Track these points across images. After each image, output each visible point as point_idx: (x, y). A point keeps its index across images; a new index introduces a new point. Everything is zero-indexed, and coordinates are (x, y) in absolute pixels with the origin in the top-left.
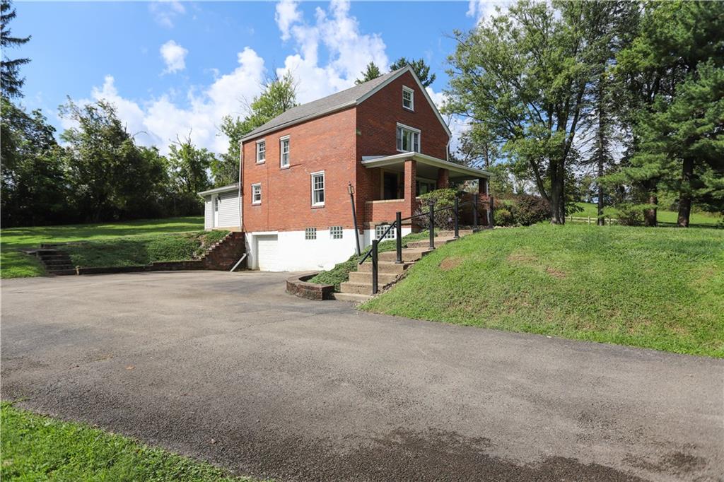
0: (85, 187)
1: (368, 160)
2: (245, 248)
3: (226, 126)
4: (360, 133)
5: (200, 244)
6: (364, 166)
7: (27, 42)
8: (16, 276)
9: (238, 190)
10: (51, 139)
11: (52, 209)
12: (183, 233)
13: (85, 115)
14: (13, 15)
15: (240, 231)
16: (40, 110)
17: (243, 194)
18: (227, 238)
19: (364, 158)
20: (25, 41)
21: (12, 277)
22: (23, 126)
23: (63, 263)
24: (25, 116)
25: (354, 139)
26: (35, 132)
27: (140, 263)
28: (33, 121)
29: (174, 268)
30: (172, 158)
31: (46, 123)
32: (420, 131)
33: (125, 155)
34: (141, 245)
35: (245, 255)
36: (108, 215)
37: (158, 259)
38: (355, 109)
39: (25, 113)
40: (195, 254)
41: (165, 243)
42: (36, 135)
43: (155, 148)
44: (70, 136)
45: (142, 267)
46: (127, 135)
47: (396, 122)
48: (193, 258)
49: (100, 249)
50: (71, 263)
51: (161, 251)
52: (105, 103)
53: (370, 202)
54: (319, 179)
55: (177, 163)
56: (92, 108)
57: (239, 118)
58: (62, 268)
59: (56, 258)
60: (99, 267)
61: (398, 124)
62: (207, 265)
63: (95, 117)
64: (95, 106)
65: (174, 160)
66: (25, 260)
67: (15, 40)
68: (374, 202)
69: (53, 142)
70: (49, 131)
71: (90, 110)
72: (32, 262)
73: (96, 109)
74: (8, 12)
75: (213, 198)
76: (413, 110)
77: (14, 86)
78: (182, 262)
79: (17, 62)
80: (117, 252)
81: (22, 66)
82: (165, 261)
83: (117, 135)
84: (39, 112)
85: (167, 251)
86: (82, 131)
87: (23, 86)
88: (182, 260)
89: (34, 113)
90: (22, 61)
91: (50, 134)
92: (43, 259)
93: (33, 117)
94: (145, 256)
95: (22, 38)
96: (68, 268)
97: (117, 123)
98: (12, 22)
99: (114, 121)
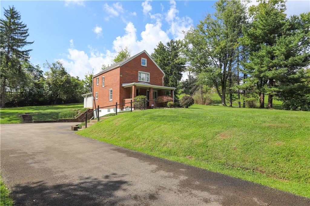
0: (51, 92)
1: (124, 85)
2: (93, 115)
3: (103, 68)
4: (121, 76)
5: (78, 113)
6: (123, 87)
7: (33, 43)
8: (13, 123)
9: (91, 94)
10: (42, 75)
11: (39, 100)
12: (74, 109)
13: (52, 66)
14: (28, 35)
15: (92, 109)
16: (38, 65)
17: (93, 95)
18: (86, 111)
19: (123, 84)
20: (32, 43)
21: (11, 123)
22: (32, 71)
23: (29, 119)
24: (33, 67)
25: (119, 78)
26: (36, 73)
27: (55, 119)
28: (35, 69)
29: (66, 121)
30: (86, 80)
31: (40, 70)
32: (149, 73)
33: (64, 80)
34: (57, 114)
35: (93, 117)
36: (60, 102)
37: (62, 118)
38: (120, 68)
39: (33, 66)
40: (75, 117)
41: (65, 113)
42: (36, 74)
43: (78, 77)
44: (47, 74)
45: (55, 121)
46: (66, 73)
47: (138, 71)
48: (74, 118)
49: (43, 115)
50: (32, 119)
51: (63, 115)
52: (59, 62)
53: (124, 99)
54: (111, 91)
55: (88, 82)
56: (55, 64)
57: (108, 65)
58: (28, 121)
59: (27, 117)
60: (40, 120)
61: (139, 71)
62: (79, 120)
63: (56, 67)
64: (56, 63)
65: (87, 81)
66: (18, 118)
67: (29, 43)
68: (126, 99)
69: (42, 77)
70: (41, 72)
71: (54, 65)
72: (19, 119)
73: (56, 64)
74: (27, 34)
75: (86, 96)
76: (146, 66)
77: (27, 59)
78: (69, 119)
79: (28, 51)
80: (48, 116)
81: (30, 52)
82: (64, 119)
83: (64, 73)
84: (38, 66)
85: (65, 115)
86: (51, 72)
87: (30, 58)
88: (70, 118)
89: (36, 66)
90: (30, 50)
91: (41, 73)
92: (23, 118)
93: (36, 68)
94: (58, 117)
95: (31, 42)
96: (30, 121)
97: (63, 69)
98: (28, 37)
99: (62, 68)
